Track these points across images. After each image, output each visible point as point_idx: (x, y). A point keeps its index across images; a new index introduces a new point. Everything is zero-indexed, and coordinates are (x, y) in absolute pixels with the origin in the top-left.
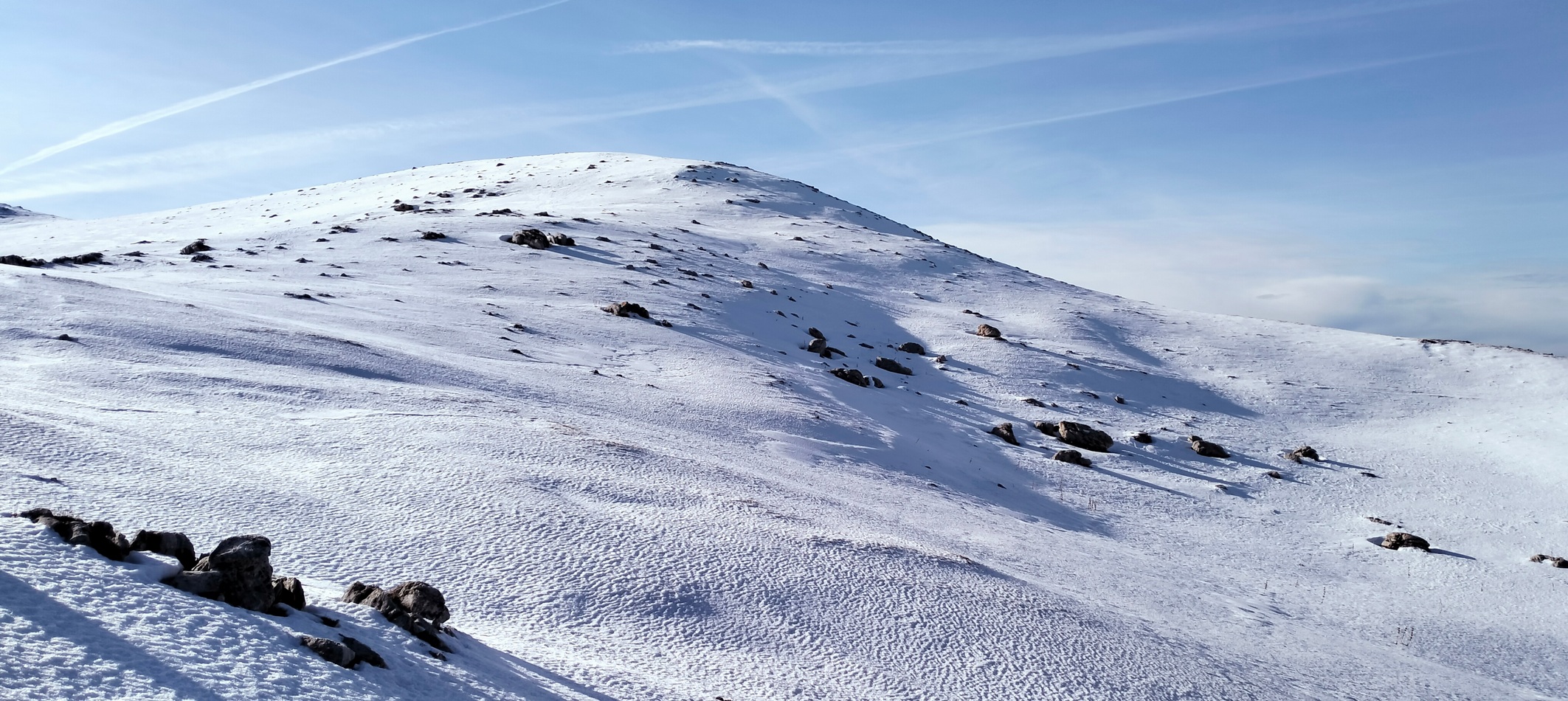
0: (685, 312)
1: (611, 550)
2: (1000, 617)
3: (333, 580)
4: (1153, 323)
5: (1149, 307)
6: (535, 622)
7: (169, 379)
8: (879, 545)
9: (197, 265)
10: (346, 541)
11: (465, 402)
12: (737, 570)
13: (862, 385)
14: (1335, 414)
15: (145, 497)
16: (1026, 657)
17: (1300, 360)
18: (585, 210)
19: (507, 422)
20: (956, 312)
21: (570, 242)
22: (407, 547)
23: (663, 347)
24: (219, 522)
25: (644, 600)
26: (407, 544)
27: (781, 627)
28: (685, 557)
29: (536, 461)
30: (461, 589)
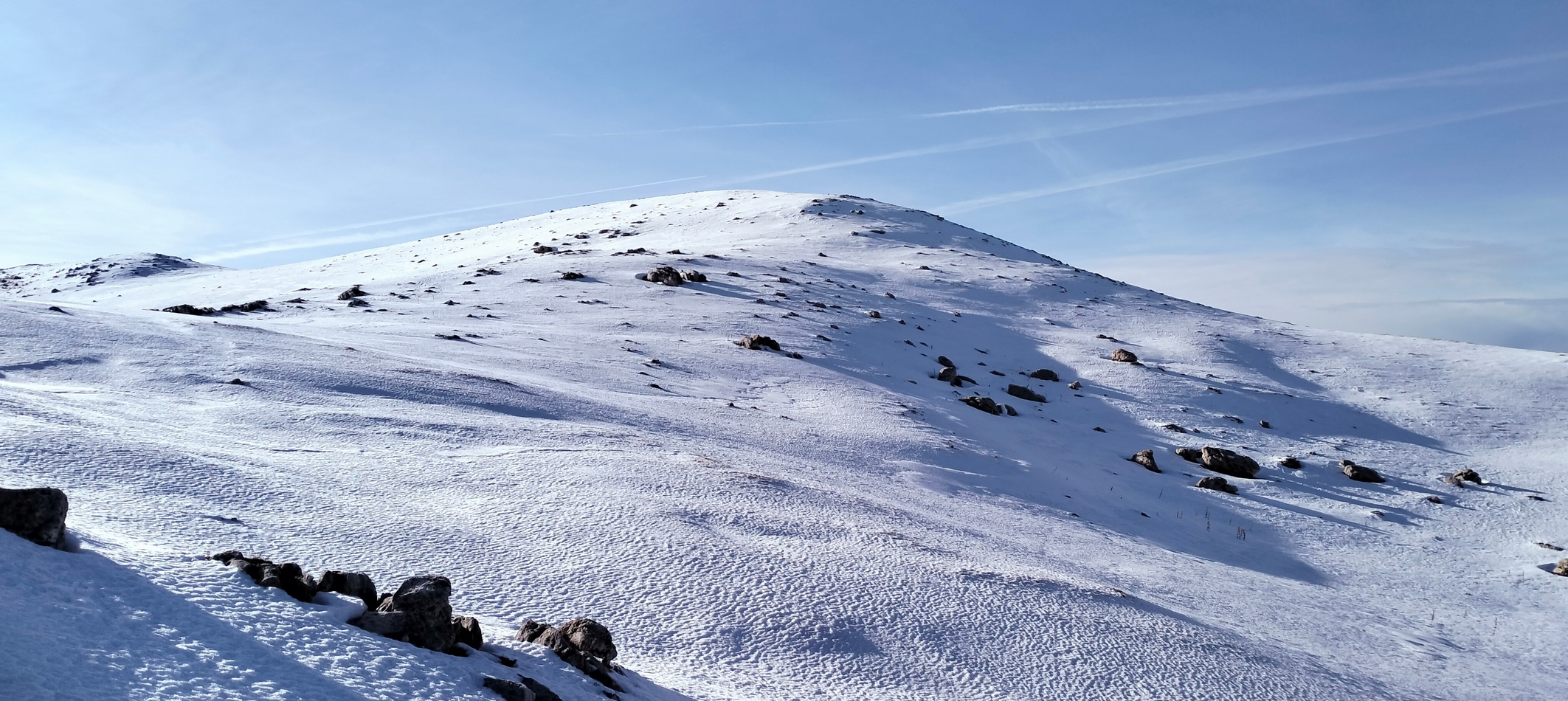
0: (815, 344)
1: (763, 584)
2: (1163, 653)
3: (499, 616)
4: (1298, 343)
5: (1292, 327)
6: (694, 658)
7: (335, 420)
8: (1029, 578)
9: (353, 309)
10: (509, 576)
11: (611, 437)
12: (888, 604)
13: (995, 413)
14: (1497, 435)
15: (319, 535)
16: (1195, 695)
17: (1457, 379)
18: (715, 247)
19: (652, 456)
20: (1090, 337)
21: (701, 278)
22: (566, 583)
23: (795, 379)
24: (389, 560)
25: (799, 636)
26: (566, 580)
27: (938, 664)
28: (836, 591)
29: (683, 494)
30: (621, 625)
